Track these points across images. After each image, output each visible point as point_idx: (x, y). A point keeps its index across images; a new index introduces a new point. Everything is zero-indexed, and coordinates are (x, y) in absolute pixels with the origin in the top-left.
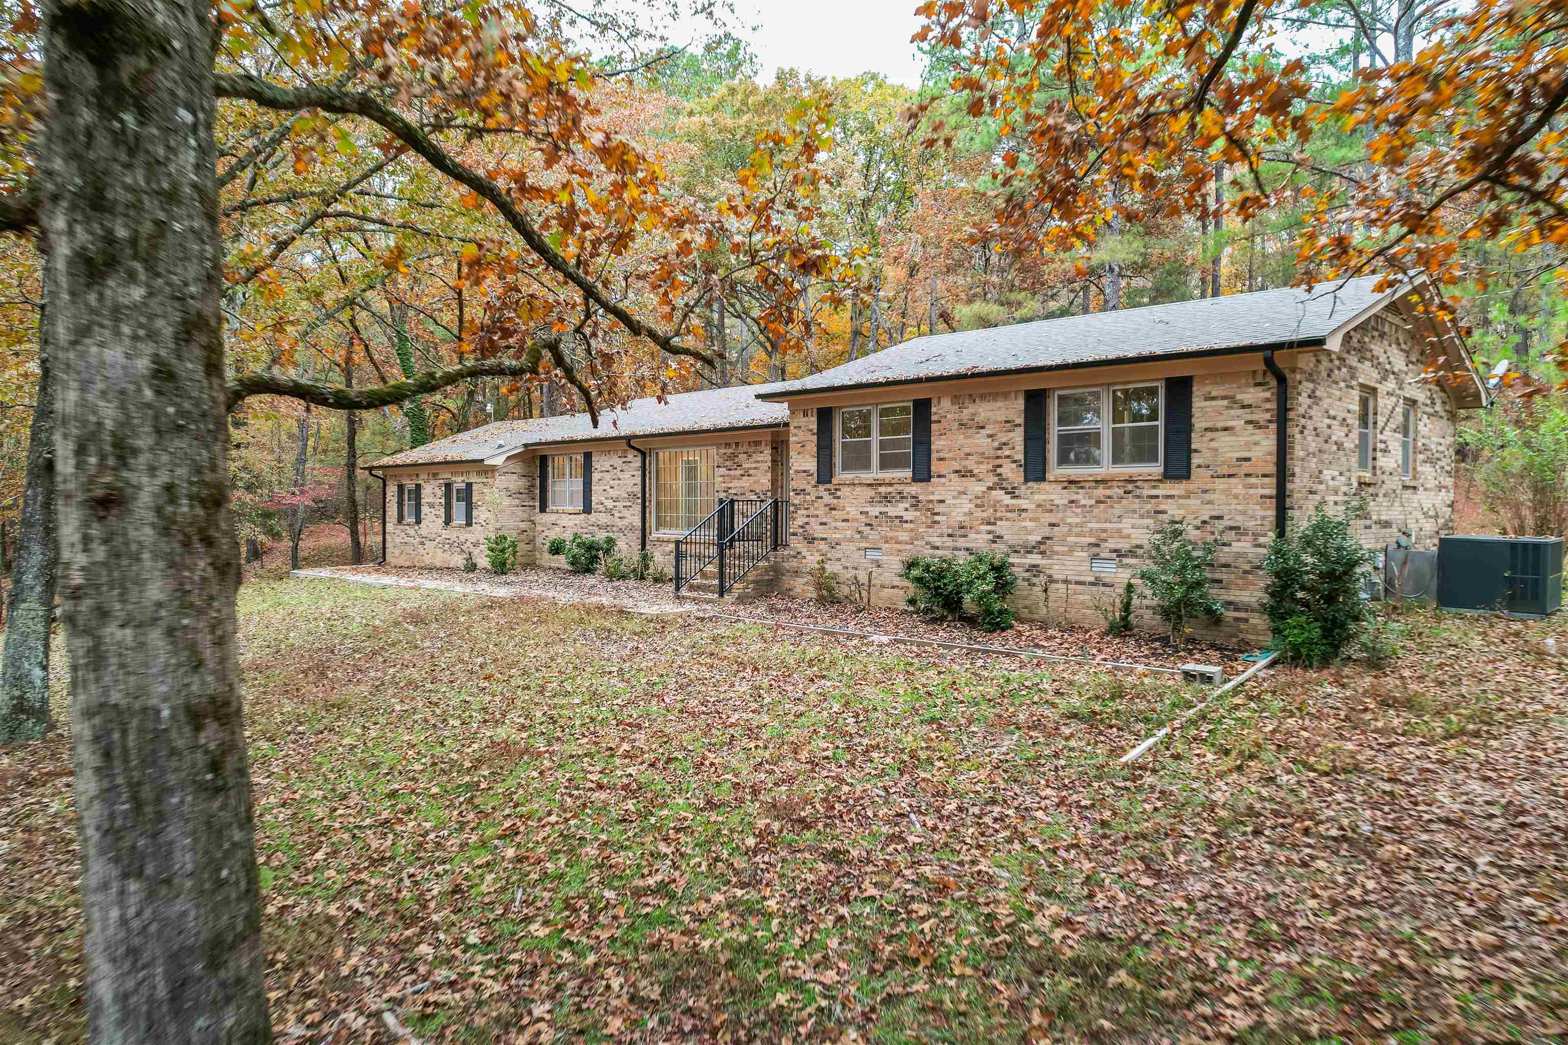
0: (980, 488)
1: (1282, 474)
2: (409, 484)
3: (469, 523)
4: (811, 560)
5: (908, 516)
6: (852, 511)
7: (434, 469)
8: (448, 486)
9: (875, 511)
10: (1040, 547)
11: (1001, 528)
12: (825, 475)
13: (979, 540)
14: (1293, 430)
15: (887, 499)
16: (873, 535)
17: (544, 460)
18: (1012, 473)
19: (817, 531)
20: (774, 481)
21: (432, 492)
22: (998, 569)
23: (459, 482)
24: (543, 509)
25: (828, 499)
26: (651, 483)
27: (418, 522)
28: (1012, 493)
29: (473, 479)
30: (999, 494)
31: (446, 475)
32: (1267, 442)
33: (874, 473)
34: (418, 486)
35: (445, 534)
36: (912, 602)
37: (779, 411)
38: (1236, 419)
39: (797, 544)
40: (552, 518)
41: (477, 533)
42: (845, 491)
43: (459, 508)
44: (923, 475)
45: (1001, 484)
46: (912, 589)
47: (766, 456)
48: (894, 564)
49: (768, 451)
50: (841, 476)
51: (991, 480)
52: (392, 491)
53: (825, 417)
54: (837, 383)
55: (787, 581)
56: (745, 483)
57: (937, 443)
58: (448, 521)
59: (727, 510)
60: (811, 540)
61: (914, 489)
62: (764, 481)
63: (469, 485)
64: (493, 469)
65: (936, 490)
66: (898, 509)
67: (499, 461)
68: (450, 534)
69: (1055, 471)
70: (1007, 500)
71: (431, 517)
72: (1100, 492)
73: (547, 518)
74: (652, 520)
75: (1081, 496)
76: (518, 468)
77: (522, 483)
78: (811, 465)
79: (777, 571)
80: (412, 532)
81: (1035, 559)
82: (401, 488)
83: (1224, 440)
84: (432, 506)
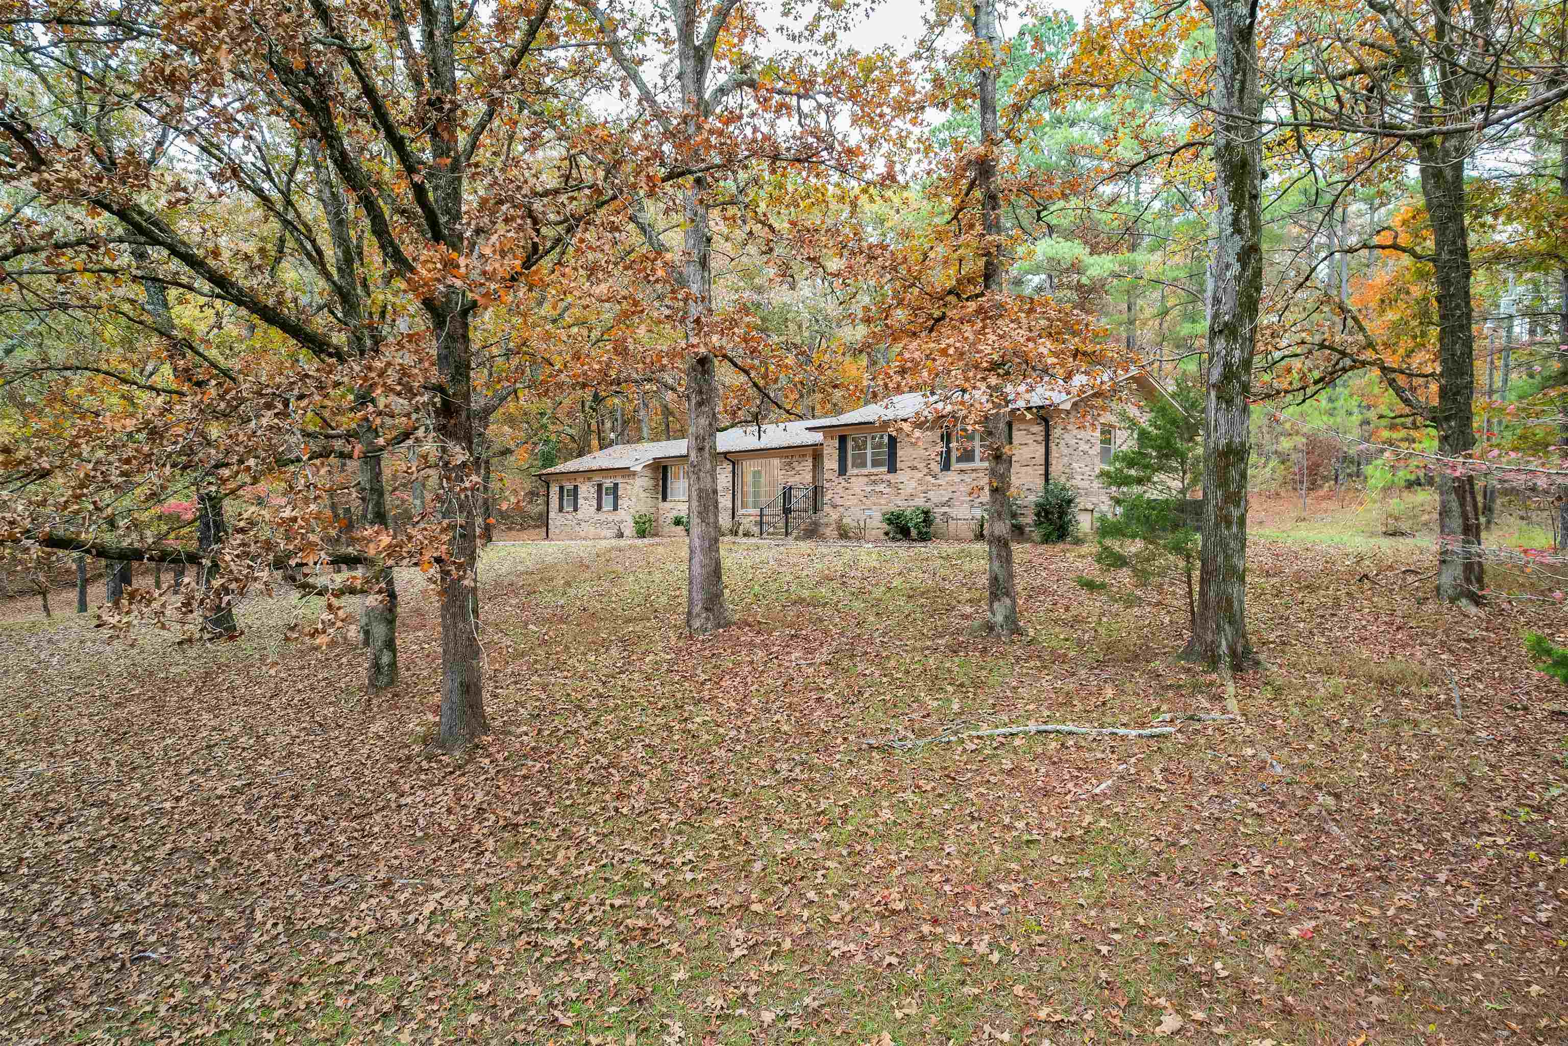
0: (920, 475)
1: (1047, 464)
2: (569, 486)
3: (615, 508)
4: (834, 516)
5: (885, 491)
6: (857, 490)
7: (589, 475)
8: (600, 486)
9: (868, 489)
10: (946, 504)
11: (931, 494)
12: (842, 471)
13: (920, 502)
14: (1053, 446)
15: (874, 482)
16: (868, 502)
17: (665, 468)
18: (935, 467)
19: (839, 501)
20: (814, 477)
21: (586, 490)
22: (926, 513)
23: (608, 483)
24: (664, 499)
25: (844, 484)
26: (739, 481)
27: (576, 510)
28: (935, 477)
29: (619, 480)
30: (929, 478)
31: (597, 479)
32: (1041, 450)
33: (869, 469)
34: (576, 487)
35: (597, 517)
36: (887, 534)
37: (818, 437)
38: (1030, 440)
39: (827, 509)
40: (671, 505)
41: (621, 514)
42: (853, 479)
43: (607, 501)
44: (892, 469)
45: (930, 473)
46: (887, 527)
47: (809, 463)
48: (878, 516)
49: (810, 460)
50: (851, 471)
51: (926, 471)
52: (554, 490)
53: (843, 440)
54: (849, 422)
55: (822, 530)
56: (797, 479)
57: (900, 453)
58: (599, 508)
59: (787, 493)
60: (835, 507)
61: (890, 477)
62: (808, 477)
63: (616, 485)
64: (634, 474)
65: (900, 477)
66: (881, 487)
67: (638, 468)
68: (602, 516)
69: (955, 466)
70: (933, 480)
71: (586, 507)
72: (974, 475)
73: (667, 505)
74: (739, 503)
75: (965, 477)
76: (648, 473)
77: (652, 482)
78: (835, 466)
79: (816, 524)
80: (570, 517)
81: (945, 509)
82: (561, 488)
83: (1025, 448)
84: (586, 499)
